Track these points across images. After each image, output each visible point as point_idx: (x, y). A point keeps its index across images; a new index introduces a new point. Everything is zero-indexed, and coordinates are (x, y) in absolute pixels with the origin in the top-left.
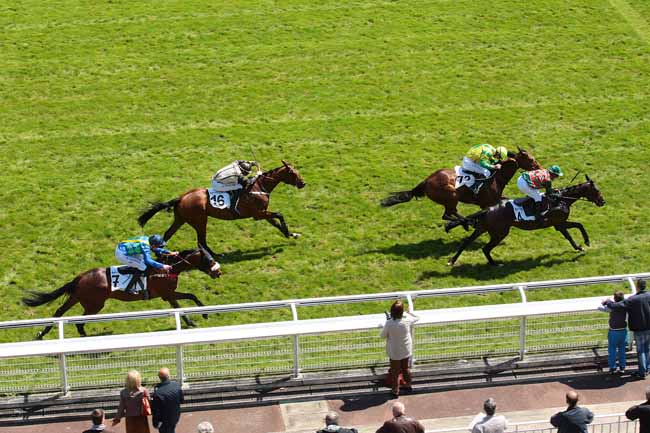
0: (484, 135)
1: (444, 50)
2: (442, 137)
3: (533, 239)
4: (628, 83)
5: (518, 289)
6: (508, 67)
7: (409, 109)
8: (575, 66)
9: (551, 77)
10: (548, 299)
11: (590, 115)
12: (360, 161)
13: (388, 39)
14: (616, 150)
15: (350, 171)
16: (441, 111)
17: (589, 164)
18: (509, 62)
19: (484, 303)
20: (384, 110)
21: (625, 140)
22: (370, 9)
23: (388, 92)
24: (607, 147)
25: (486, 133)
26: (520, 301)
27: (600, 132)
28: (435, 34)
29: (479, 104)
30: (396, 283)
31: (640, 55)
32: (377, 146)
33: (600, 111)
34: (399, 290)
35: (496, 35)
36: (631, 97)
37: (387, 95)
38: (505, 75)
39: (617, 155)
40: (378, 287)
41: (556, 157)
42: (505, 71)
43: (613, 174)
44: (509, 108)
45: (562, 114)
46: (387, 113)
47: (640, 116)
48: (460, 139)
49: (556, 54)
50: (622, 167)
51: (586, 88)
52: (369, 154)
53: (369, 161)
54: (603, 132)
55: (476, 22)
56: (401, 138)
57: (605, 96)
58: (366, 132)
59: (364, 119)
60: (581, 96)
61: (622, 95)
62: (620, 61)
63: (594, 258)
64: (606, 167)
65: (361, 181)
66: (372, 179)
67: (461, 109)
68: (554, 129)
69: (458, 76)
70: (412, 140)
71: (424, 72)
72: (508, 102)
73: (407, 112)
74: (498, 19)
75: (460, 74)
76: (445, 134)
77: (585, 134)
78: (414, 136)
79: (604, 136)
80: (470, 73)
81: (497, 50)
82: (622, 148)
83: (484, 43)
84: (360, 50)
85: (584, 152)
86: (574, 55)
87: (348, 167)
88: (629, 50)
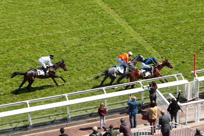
0: (48, 44)
1: (32, 16)
2: (33, 46)
3: (68, 78)
4: (97, 21)
5: (65, 96)
6: (54, 20)
7: (21, 37)
8: (78, 17)
9: (70, 22)
10: (75, 99)
11: (84, 34)
12: (6, 57)
13: (12, 14)
14: (94, 45)
15: (3, 61)
16: (32, 37)
17: (85, 51)
18: (54, 18)
19: (54, 102)
20: (13, 38)
21: (97, 41)
22: (5, 4)
23: (13, 32)
24: (91, 44)
25: (49, 43)
26: (66, 100)
27: (88, 39)
28: (28, 10)
29: (45, 33)
30: (23, 98)
31: (100, 11)
32: (12, 51)
33: (88, 32)
34: (24, 100)
35: (49, 9)
36: (98, 26)
37: (13, 33)
38: (54, 22)
39: (95, 47)
40: (16, 100)
41: (74, 49)
42: (54, 21)
43: (94, 53)
44: (56, 34)
45: (74, 34)
46: (13, 39)
47: (101, 32)
48: (40, 46)
49: (71, 14)
50: (97, 51)
51: (82, 24)
52: (9, 54)
53: (9, 57)
54: (89, 39)
55: (42, 5)
56: (19, 47)
57: (89, 27)
58: (8, 46)
59: (6, 42)
60: (81, 27)
61: (95, 26)
62: (93, 14)
63: (90, 83)
64: (91, 51)
65: (7, 64)
66: (11, 63)
67: (39, 35)
68: (72, 40)
69: (37, 24)
70: (23, 48)
71: (26, 24)
72: (56, 32)
73: (21, 38)
74: (49, 3)
75: (38, 23)
76: (34, 45)
77: (83, 40)
78: (24, 47)
79: (90, 40)
80: (41, 23)
81: (50, 14)
82: (96, 44)
83: (45, 12)
84: (3, 18)
85: (83, 46)
86: (77, 13)
87: (2, 59)
88: (95, 10)
